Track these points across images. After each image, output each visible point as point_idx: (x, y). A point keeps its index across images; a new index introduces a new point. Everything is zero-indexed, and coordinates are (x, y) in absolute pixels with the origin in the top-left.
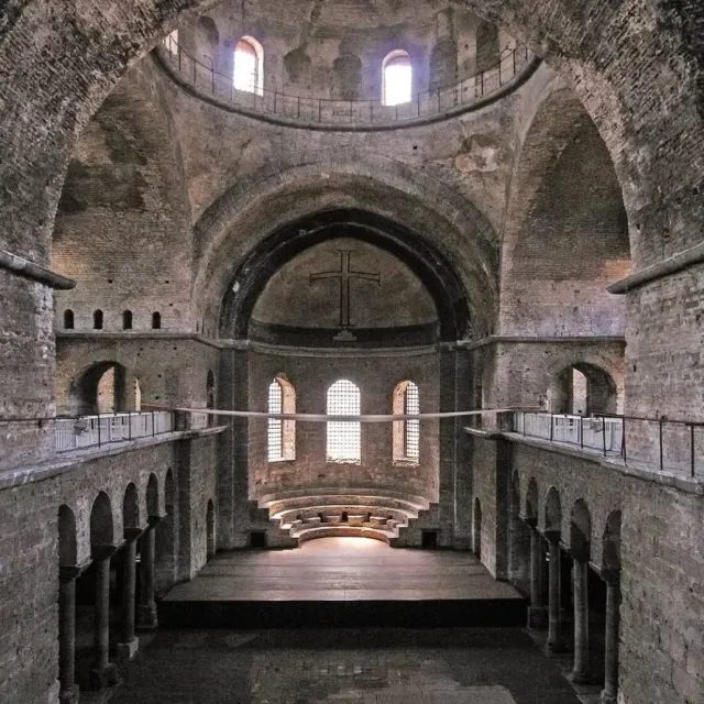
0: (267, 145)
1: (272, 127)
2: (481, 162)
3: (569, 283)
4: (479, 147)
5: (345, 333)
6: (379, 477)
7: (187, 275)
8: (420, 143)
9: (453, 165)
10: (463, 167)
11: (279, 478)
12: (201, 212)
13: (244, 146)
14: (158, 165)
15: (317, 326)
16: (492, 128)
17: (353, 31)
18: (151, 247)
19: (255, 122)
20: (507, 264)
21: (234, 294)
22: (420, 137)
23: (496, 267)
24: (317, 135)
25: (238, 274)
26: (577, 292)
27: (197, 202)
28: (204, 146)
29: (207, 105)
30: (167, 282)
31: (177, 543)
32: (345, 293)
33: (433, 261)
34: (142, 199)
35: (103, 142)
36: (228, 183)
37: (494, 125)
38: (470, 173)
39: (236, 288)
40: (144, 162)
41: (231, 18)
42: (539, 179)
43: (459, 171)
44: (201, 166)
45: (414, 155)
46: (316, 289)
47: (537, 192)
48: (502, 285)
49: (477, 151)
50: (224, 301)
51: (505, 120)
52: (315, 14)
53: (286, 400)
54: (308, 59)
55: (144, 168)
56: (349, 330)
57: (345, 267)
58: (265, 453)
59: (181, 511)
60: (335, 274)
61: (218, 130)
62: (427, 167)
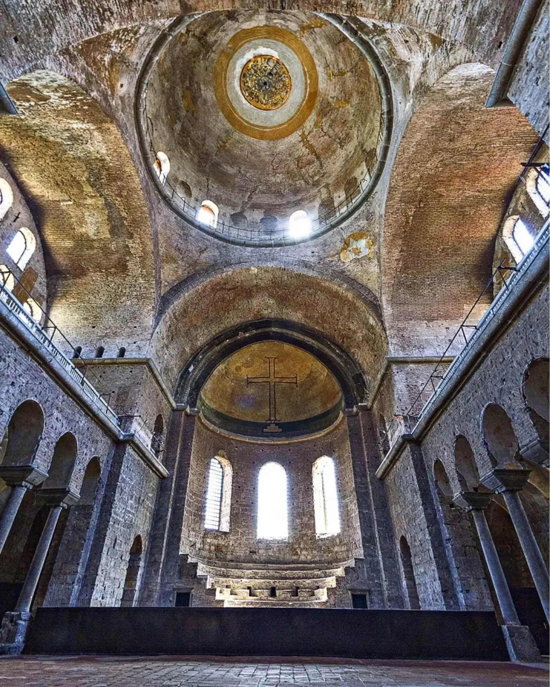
0: (217, 253)
1: (221, 242)
2: (357, 251)
3: (440, 322)
4: (355, 242)
5: (273, 426)
6: (304, 552)
7: (150, 321)
8: (316, 250)
9: (339, 260)
10: (345, 259)
11: (213, 548)
12: (168, 288)
13: (201, 252)
14: (140, 238)
15: (252, 420)
16: (362, 225)
17: (273, 205)
18: (129, 303)
19: (209, 237)
20: (387, 310)
21: (189, 373)
22: (316, 246)
23: (379, 316)
24: (249, 249)
25: (194, 359)
26: (447, 328)
27: (166, 281)
28: (175, 245)
29: (179, 218)
30: (135, 327)
31: (85, 555)
32: (272, 396)
33: (333, 351)
34: (127, 266)
35: (106, 217)
36: (189, 273)
37: (363, 223)
38: (351, 262)
39: (191, 369)
40: (131, 236)
41: (200, 190)
42: (400, 242)
43: (344, 263)
44: (172, 258)
45: (313, 256)
46: (251, 391)
47: (401, 252)
48: (387, 325)
49: (355, 245)
50: (182, 377)
51: (369, 216)
52: (250, 197)
53: (225, 479)
54: (245, 218)
55: (131, 241)
56: (276, 424)
57: (272, 374)
58: (202, 518)
59: (100, 517)
60: (265, 379)
61: (185, 237)
62: (322, 263)
